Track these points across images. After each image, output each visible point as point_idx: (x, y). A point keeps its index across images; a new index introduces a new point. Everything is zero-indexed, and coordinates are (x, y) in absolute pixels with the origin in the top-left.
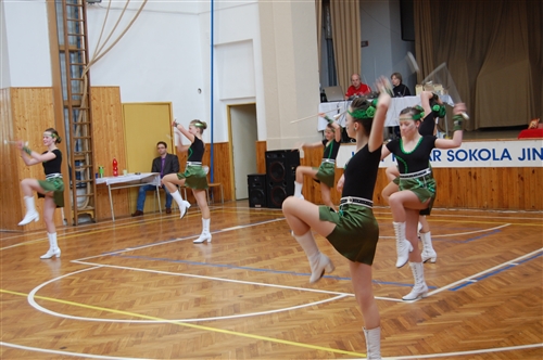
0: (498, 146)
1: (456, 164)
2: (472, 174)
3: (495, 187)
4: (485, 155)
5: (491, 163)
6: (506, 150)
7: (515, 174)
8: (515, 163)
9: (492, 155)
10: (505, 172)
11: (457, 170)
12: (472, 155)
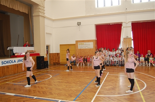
0: (13, 59)
1: (4, 65)
2: (7, 67)
3: (13, 69)
4: (10, 62)
5: (12, 64)
6: (15, 60)
7: (16, 66)
8: (16, 63)
9: (12, 62)
10: (15, 65)
11: (4, 67)
12: (8, 62)
